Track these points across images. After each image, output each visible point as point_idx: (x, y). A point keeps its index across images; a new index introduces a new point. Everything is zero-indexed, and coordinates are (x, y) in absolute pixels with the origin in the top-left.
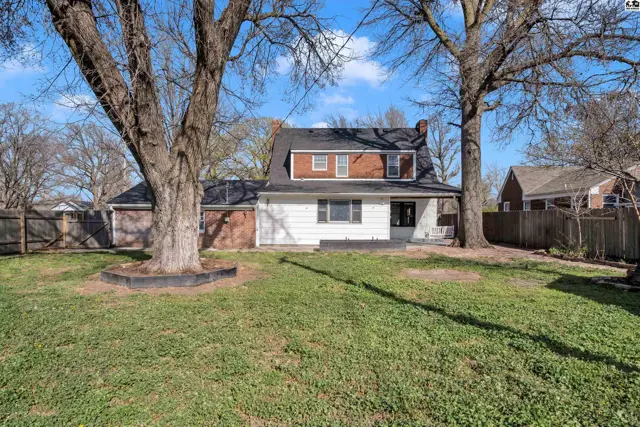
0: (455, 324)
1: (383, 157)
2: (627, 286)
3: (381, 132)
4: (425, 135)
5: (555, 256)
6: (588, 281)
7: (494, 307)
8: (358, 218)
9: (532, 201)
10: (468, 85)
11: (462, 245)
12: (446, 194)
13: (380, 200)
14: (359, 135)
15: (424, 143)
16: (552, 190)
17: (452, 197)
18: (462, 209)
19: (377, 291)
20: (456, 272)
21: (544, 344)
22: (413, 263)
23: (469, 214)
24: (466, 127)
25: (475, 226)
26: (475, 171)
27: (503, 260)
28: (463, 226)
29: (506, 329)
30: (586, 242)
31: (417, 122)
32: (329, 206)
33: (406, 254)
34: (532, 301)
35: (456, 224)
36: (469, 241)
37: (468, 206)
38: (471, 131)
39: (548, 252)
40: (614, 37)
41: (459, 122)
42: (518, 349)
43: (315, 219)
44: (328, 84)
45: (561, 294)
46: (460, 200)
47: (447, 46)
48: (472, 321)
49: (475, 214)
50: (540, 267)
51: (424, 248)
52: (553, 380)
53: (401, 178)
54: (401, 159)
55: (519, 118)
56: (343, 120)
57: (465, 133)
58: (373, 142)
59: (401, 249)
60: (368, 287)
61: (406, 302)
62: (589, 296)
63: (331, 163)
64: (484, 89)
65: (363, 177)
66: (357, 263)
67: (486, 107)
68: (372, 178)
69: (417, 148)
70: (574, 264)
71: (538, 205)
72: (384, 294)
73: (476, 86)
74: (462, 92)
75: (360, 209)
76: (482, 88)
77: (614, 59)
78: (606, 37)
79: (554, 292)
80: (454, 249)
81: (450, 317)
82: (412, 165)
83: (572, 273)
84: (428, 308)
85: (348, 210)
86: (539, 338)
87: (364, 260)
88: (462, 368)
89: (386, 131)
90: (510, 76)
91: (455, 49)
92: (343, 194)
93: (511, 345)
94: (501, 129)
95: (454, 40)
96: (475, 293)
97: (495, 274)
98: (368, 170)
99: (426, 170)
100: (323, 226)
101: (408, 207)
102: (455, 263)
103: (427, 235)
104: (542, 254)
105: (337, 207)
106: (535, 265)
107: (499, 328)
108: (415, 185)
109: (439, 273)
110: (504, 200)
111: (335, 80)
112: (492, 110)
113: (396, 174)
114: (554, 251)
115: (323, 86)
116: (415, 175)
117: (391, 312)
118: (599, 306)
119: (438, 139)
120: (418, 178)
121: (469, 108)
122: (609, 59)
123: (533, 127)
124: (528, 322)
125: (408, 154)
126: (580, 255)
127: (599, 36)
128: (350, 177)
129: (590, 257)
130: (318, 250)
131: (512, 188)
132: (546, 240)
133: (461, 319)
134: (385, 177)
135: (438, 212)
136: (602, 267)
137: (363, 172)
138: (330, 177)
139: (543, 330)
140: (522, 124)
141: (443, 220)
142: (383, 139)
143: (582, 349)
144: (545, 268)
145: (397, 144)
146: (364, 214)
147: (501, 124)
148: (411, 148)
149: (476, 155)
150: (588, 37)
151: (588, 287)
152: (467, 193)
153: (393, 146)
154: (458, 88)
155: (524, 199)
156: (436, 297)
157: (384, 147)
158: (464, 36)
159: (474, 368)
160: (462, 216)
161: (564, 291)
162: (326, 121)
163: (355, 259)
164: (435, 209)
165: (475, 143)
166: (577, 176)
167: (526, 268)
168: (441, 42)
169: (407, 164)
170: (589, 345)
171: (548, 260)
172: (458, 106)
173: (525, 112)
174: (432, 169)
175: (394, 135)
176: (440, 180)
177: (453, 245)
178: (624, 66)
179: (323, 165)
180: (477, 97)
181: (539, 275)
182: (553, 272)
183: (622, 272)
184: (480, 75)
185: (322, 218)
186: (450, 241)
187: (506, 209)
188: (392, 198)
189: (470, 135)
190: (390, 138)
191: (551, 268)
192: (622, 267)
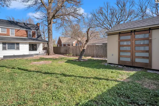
0: (44, 75)
1: (27, 31)
2: (78, 61)
3: (26, 24)
4: (39, 27)
5: (67, 56)
6: (72, 60)
7: (54, 69)
8: (18, 48)
9: (64, 44)
10: (49, 16)
11: (49, 55)
12: (44, 42)
13: (26, 43)
14: (18, 24)
15: (39, 29)
16: (67, 42)
17: (46, 43)
18: (48, 46)
19: (22, 69)
20: (46, 61)
21: (62, 75)
22: (35, 60)
23: (50, 47)
24: (49, 26)
25: (51, 50)
26: (51, 37)
27: (57, 58)
28: (49, 50)
29: (55, 73)
30: (73, 53)
31: (37, 23)
32: (7, 45)
33: (34, 58)
34: (62, 66)
35: (47, 50)
36: (50, 54)
37: (50, 45)
38: (50, 27)
39: (66, 55)
40: (76, 13)
41: (47, 25)
42: (57, 77)
43: (2, 49)
44: (5, 6)
45: (67, 64)
46: (48, 44)
47: (44, 5)
48: (48, 73)
49: (51, 47)
50: (64, 58)
51: (39, 56)
52: (63, 83)
53: (32, 37)
54: (32, 32)
55: (60, 26)
56: (13, 19)
57: (49, 28)
58: (24, 27)
59: (32, 57)
60: (19, 69)
61: (31, 71)
62: (72, 64)
63: (8, 31)
64: (53, 18)
65: (20, 36)
66: (17, 62)
67: (53, 22)
68: (23, 37)
69: (37, 30)
70: (70, 57)
71: (65, 45)
72: (25, 70)
73: (51, 17)
74: (48, 18)
75: (19, 46)
76: (52, 18)
77: (76, 18)
78: (75, 13)
79: (66, 63)
80: (46, 56)
81: (43, 73)
82: (35, 34)
83: (70, 59)
84: (37, 72)
85: (15, 46)
86: (62, 74)
87: (20, 61)
88: (44, 86)
89: (28, 24)
90: (58, 16)
91: (46, 7)
92: (12, 41)
93: (56, 77)
94: (57, 28)
95: (46, 4)
96: (50, 66)
97: (55, 61)
98: (22, 34)
99: (39, 36)
100: (5, 51)
101: (35, 45)
102: (46, 59)
103: (40, 53)
104: (65, 55)
105: (10, 45)
106: (63, 58)
107: (54, 73)
108: (36, 40)
109: (42, 62)
110: (58, 44)
111: (8, 5)
112: (55, 23)
113: (31, 36)
114: (67, 55)
115: (3, 6)
116: (36, 37)
117: (26, 75)
118: (73, 65)
119: (43, 29)
120: (37, 38)
121: (49, 22)
122: (75, 17)
123: (63, 28)
124: (60, 71)
125: (34, 31)
126: (72, 55)
127: (74, 12)
128: (15, 36)
129: (73, 56)
130: (2, 59)
131: (59, 42)
132: (66, 53)
133: (45, 73)
134: (27, 37)
135: (43, 47)
136: (75, 57)
137: (20, 35)
138: (8, 36)
139: (63, 72)
140: (61, 28)
141: (44, 49)
142: (26, 26)
143: (69, 75)
144: (65, 58)
145: (31, 28)
146: (20, 47)
147: (57, 27)
148: (35, 30)
149: (51, 33)
150: (72, 12)
151: (72, 62)
152: (49, 42)
153: (29, 29)
154: (47, 16)
155: (62, 44)
156: (40, 68)
157: (27, 28)
158: (48, 4)
159: (47, 85)
160: (48, 48)
161: (68, 63)
162: (7, 18)
163: (17, 61)
164: (42, 46)
165: (51, 30)
166: (70, 39)
167: (62, 59)
168: (42, 4)
169: (34, 34)
170: (71, 73)
171: (66, 57)
172: (47, 21)
173: (62, 25)
174: (41, 36)
175: (30, 25)
176: (44, 39)
177: (46, 55)
178: (77, 20)
179: (5, 32)
180: (51, 20)
181: (64, 60)
182: (67, 59)
183: (77, 58)
184: (52, 15)
185: (4, 49)
186: (46, 54)
187: (59, 46)
188: (29, 43)
189: (50, 28)
190: (29, 26)
191: (66, 58)
192: (78, 57)
